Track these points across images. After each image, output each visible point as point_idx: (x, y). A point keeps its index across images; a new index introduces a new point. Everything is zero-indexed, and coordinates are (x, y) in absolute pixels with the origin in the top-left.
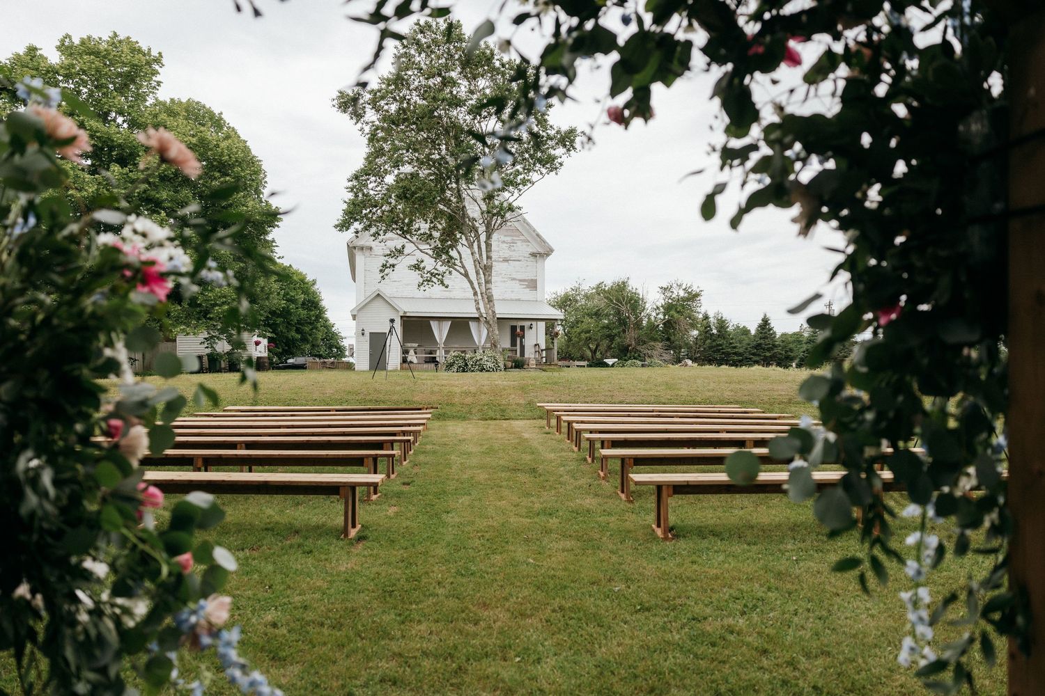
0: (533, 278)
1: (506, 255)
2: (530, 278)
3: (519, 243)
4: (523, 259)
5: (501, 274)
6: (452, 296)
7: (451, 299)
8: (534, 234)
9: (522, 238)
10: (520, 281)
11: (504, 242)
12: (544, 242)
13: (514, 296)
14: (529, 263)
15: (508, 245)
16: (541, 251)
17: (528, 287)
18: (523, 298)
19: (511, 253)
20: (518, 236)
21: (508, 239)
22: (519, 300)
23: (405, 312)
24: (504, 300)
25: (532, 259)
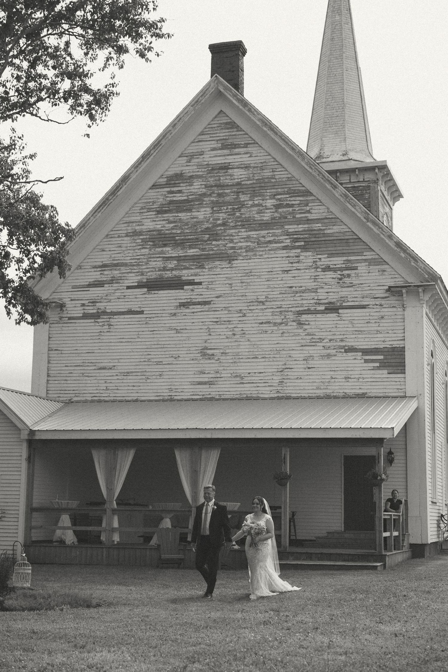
0: (396, 344)
1: (333, 298)
2: (387, 345)
3: (362, 268)
4: (372, 302)
5: (321, 339)
6: (213, 394)
7: (212, 399)
8: (392, 244)
9: (369, 255)
10: (365, 352)
11: (327, 269)
12: (415, 258)
13: (351, 388)
14: (385, 311)
15: (337, 275)
16: (412, 280)
17: (383, 365)
18: (374, 391)
19: (345, 292)
20: (360, 253)
21: (338, 261)
22: (362, 396)
23: (32, 432)
24: (328, 397)
25: (393, 300)
